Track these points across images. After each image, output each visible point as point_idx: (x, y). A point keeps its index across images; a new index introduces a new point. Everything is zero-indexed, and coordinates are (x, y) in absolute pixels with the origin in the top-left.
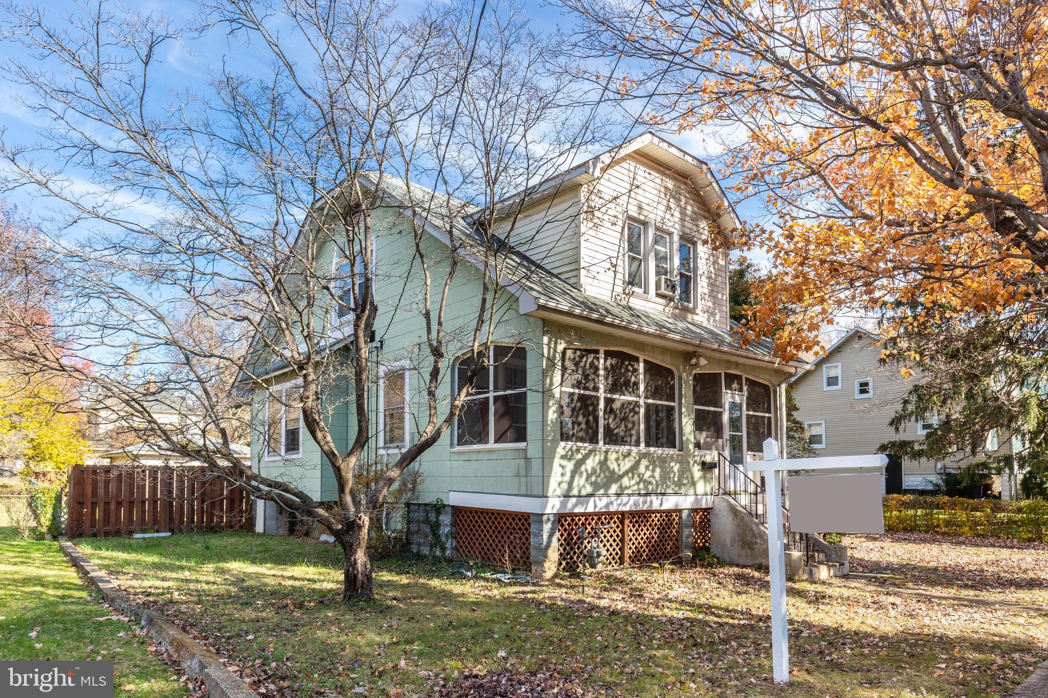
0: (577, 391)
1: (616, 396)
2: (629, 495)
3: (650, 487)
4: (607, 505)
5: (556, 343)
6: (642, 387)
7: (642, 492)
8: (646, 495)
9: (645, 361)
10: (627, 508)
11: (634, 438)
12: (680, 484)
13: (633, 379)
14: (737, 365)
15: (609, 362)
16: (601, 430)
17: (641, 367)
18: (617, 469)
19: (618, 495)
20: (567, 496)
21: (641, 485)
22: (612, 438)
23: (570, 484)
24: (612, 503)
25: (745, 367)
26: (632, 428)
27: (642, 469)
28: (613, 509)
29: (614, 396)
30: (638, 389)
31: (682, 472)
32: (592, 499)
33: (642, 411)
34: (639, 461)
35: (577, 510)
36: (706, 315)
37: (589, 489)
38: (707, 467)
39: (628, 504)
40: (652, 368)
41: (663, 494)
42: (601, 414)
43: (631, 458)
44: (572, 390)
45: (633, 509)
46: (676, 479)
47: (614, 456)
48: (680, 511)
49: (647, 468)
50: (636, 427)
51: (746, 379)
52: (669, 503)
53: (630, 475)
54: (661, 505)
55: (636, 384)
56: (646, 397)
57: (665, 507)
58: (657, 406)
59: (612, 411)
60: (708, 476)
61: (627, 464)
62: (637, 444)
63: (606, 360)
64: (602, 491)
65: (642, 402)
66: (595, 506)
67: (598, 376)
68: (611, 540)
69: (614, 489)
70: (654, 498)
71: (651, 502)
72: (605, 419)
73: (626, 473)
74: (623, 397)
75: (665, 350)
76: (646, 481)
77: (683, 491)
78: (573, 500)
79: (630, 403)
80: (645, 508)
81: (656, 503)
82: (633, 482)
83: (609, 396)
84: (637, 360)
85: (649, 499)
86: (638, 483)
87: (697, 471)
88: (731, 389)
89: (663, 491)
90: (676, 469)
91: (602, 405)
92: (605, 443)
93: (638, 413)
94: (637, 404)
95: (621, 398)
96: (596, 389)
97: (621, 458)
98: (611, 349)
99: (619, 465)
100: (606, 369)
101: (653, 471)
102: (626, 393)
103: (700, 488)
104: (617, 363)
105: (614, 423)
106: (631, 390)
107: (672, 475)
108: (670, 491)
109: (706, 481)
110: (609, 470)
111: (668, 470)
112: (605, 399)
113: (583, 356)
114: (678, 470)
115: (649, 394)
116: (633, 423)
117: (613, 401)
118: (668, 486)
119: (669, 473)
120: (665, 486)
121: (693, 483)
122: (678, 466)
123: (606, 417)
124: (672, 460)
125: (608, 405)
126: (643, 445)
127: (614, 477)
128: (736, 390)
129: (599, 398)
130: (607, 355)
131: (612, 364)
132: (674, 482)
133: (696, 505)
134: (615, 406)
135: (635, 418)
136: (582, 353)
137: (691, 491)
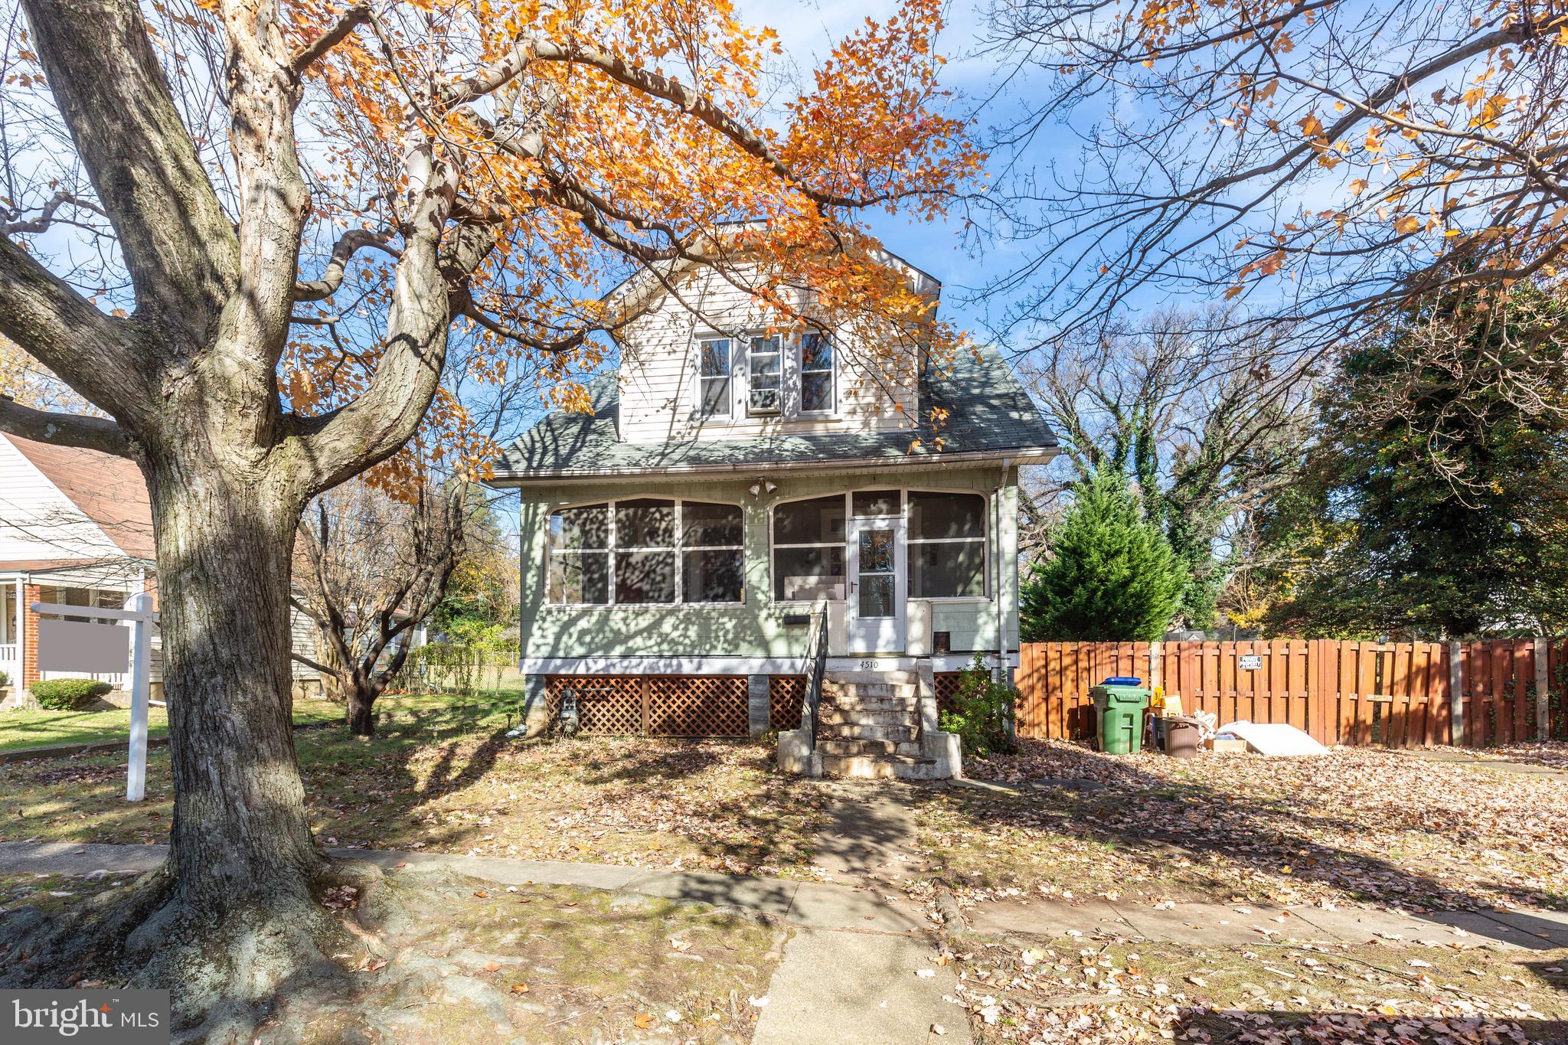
0: (572, 551)
1: (634, 550)
2: (641, 657)
3: (681, 649)
4: (607, 667)
5: (536, 508)
6: (678, 534)
7: (666, 654)
8: (672, 657)
9: (685, 504)
10: (639, 671)
11: (664, 593)
12: (737, 642)
13: (664, 525)
16: (612, 588)
17: (678, 509)
18: (624, 629)
19: (624, 657)
20: (551, 657)
21: (665, 646)
22: (628, 594)
23: (555, 647)
24: (614, 665)
26: (663, 581)
27: (667, 627)
28: (613, 672)
29: (631, 550)
30: (671, 536)
31: (740, 628)
32: (583, 662)
33: (679, 563)
34: (662, 618)
35: (563, 672)
36: (859, 417)
37: (579, 650)
38: (794, 622)
40: (693, 510)
41: (705, 656)
42: (612, 570)
43: (648, 616)
44: (563, 551)
45: (648, 672)
46: (730, 636)
47: (621, 615)
48: (746, 677)
49: (675, 628)
50: (668, 580)
51: (911, 495)
52: (714, 666)
53: (645, 634)
54: (699, 667)
55: (669, 532)
56: (686, 545)
57: (704, 671)
58: (705, 553)
59: (628, 565)
60: (797, 632)
61: (644, 622)
62: (670, 598)
63: (617, 512)
64: (600, 653)
65: (676, 550)
66: (588, 669)
67: (606, 531)
68: (627, 706)
69: (619, 650)
70: (685, 661)
71: (680, 665)
72: (617, 576)
73: (639, 633)
74: (645, 550)
75: (709, 486)
76: (673, 640)
77: (743, 650)
78: (558, 662)
79: (659, 554)
80: (669, 671)
81: (688, 667)
82: (652, 642)
83: (621, 550)
84: (671, 504)
85: (675, 662)
86: (659, 644)
87: (771, 628)
88: (865, 513)
89: (704, 653)
90: (729, 625)
91: (612, 561)
92: (617, 602)
93: (673, 564)
94: (671, 555)
95: (638, 552)
96: (602, 544)
97: (632, 617)
98: (624, 499)
99: (628, 625)
100: (618, 521)
101: (686, 629)
102: (653, 544)
103: (779, 648)
104: (635, 513)
105: (633, 578)
106: (659, 539)
107: (721, 634)
108: (719, 652)
109: (791, 640)
110: (612, 630)
111: (714, 627)
112: (617, 554)
113: (581, 513)
114: (735, 627)
115: (692, 540)
116: (664, 576)
117: (631, 555)
118: (713, 647)
119: (716, 631)
120: (708, 647)
121: (764, 643)
122: (734, 621)
123: (620, 573)
124: (722, 615)
125: (623, 560)
126: (678, 600)
127: (619, 638)
128: (880, 512)
129: (607, 555)
130: (619, 506)
131: (627, 515)
132: (726, 641)
133: (769, 670)
134: (633, 560)
135: (667, 570)
136: (581, 510)
137: (760, 653)
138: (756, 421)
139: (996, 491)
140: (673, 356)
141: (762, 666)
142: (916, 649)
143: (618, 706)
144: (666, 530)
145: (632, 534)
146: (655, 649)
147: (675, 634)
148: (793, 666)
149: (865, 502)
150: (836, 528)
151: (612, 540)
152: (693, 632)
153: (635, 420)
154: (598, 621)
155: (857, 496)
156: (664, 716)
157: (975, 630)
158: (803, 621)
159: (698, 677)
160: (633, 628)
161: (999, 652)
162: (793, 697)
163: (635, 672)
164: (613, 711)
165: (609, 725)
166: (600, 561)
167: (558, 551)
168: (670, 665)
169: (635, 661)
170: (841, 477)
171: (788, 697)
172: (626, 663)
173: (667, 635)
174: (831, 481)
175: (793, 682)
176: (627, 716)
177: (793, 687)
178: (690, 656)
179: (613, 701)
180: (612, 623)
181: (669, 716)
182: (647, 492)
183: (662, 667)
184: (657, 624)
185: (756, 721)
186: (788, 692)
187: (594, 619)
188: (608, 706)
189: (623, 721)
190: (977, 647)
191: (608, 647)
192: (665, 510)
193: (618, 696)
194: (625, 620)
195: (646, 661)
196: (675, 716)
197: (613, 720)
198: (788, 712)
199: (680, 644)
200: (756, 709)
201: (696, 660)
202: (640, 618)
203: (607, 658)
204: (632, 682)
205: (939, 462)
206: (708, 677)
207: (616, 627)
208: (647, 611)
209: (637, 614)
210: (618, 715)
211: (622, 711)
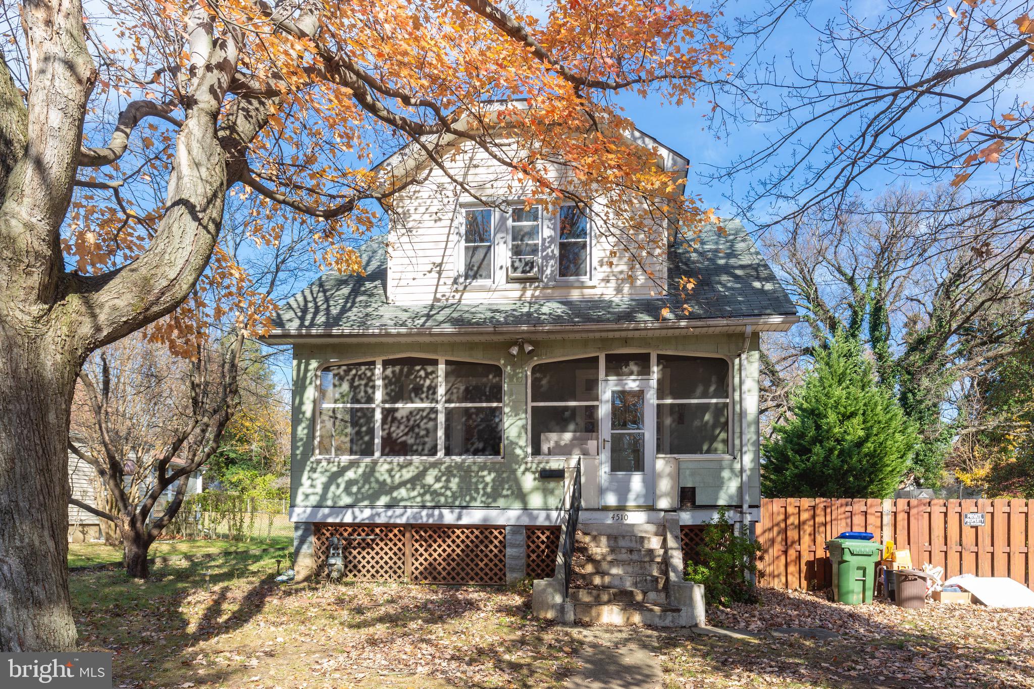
0: (341, 405)
1: (399, 405)
2: (405, 507)
3: (442, 499)
4: (372, 516)
5: (307, 364)
6: (441, 391)
7: (428, 504)
8: (434, 508)
9: (448, 363)
10: (403, 520)
11: (428, 447)
12: (495, 495)
13: (428, 382)
14: (626, 342)
15: (389, 372)
16: (377, 441)
17: (442, 368)
18: (389, 480)
19: (388, 507)
20: (319, 506)
21: (428, 497)
22: (393, 447)
23: (323, 497)
24: (379, 515)
25: (645, 341)
26: (427, 435)
27: (429, 479)
28: (378, 520)
29: (397, 405)
30: (434, 393)
31: (498, 484)
32: (350, 511)
33: (441, 418)
34: (425, 470)
35: (330, 520)
36: (613, 284)
37: (346, 500)
38: (550, 476)
39: (402, 517)
40: (456, 369)
41: (466, 508)
42: (378, 424)
43: (412, 468)
44: (333, 406)
45: (412, 521)
46: (489, 490)
47: (386, 467)
48: (504, 527)
49: (438, 479)
50: (431, 434)
51: (660, 357)
52: (474, 517)
53: (409, 486)
54: (459, 517)
55: (433, 389)
56: (448, 401)
57: (465, 521)
58: (467, 409)
59: (394, 419)
60: (552, 485)
61: (407, 474)
62: (433, 451)
63: (384, 369)
64: (366, 503)
65: (440, 407)
66: (355, 518)
67: (373, 387)
68: (391, 554)
69: (383, 500)
70: (446, 512)
71: (441, 516)
72: (383, 430)
73: (403, 484)
74: (410, 405)
75: (472, 347)
76: (435, 491)
77: (501, 502)
78: (326, 511)
79: (423, 410)
80: (431, 521)
81: (449, 517)
82: (415, 493)
83: (387, 406)
84: (435, 363)
85: (437, 512)
86: (422, 495)
87: (528, 481)
88: (618, 374)
89: (464, 504)
90: (488, 479)
91: (378, 416)
92: (383, 454)
93: (436, 419)
94: (434, 411)
95: (404, 407)
96: (370, 400)
97: (397, 469)
98: (391, 357)
99: (392, 477)
100: (385, 378)
101: (448, 481)
102: (417, 400)
103: (536, 500)
104: (401, 371)
105: (398, 432)
106: (424, 396)
107: (481, 486)
108: (478, 504)
109: (547, 492)
110: (377, 481)
111: (474, 480)
112: (383, 409)
113: (350, 370)
114: (493, 480)
115: (454, 397)
116: (427, 430)
117: (396, 410)
118: (473, 499)
119: (476, 483)
120: (468, 498)
121: (521, 496)
122: (493, 475)
123: (386, 427)
124: (483, 467)
125: (389, 415)
126: (440, 454)
127: (384, 488)
128: (631, 373)
129: (373, 410)
130: (385, 364)
131: (393, 372)
132: (485, 494)
133: (526, 521)
134: (398, 415)
135: (431, 424)
136: (350, 367)
137: (517, 505)
138: (517, 286)
139: (739, 355)
140: (439, 224)
141: (519, 518)
142: (664, 503)
143: (382, 553)
144: (429, 388)
145: (397, 391)
146: (419, 499)
147: (437, 486)
148: (548, 517)
149: (617, 364)
150: (591, 389)
151: (379, 395)
152: (454, 483)
153: (403, 283)
154: (364, 473)
155: (609, 358)
156: (425, 564)
157: (719, 484)
158: (558, 475)
159: (459, 527)
160: (397, 479)
161: (741, 507)
162: (547, 547)
163: (398, 521)
164: (377, 558)
165: (373, 571)
166: (368, 415)
167: (327, 406)
168: (432, 515)
169: (399, 511)
170: (595, 340)
171: (543, 547)
172: (390, 513)
173: (430, 486)
174: (585, 343)
175: (548, 533)
176: (391, 563)
177: (548, 538)
178: (451, 507)
179: (377, 549)
180: (377, 475)
181: (430, 564)
182: (413, 351)
183: (424, 517)
184: (421, 475)
185: (513, 570)
186: (543, 542)
187: (360, 471)
188: (373, 553)
189: (386, 568)
190: (721, 502)
191: (373, 497)
192: (430, 369)
193: (382, 544)
194: (389, 471)
195: (409, 511)
196: (436, 564)
197: (377, 567)
198: (543, 561)
199: (442, 495)
200: (513, 558)
201: (457, 511)
202: (404, 471)
203: (372, 507)
204: (396, 531)
205: (687, 328)
206: (467, 527)
207: (381, 479)
208: (410, 463)
209: (401, 467)
210: (382, 563)
211: (386, 558)
